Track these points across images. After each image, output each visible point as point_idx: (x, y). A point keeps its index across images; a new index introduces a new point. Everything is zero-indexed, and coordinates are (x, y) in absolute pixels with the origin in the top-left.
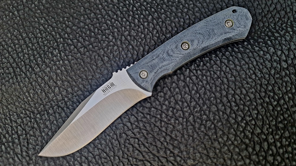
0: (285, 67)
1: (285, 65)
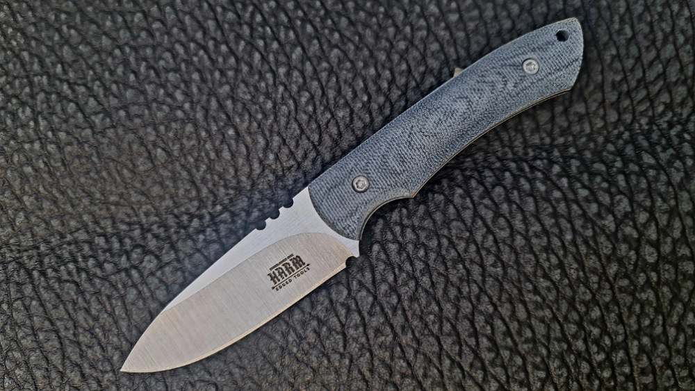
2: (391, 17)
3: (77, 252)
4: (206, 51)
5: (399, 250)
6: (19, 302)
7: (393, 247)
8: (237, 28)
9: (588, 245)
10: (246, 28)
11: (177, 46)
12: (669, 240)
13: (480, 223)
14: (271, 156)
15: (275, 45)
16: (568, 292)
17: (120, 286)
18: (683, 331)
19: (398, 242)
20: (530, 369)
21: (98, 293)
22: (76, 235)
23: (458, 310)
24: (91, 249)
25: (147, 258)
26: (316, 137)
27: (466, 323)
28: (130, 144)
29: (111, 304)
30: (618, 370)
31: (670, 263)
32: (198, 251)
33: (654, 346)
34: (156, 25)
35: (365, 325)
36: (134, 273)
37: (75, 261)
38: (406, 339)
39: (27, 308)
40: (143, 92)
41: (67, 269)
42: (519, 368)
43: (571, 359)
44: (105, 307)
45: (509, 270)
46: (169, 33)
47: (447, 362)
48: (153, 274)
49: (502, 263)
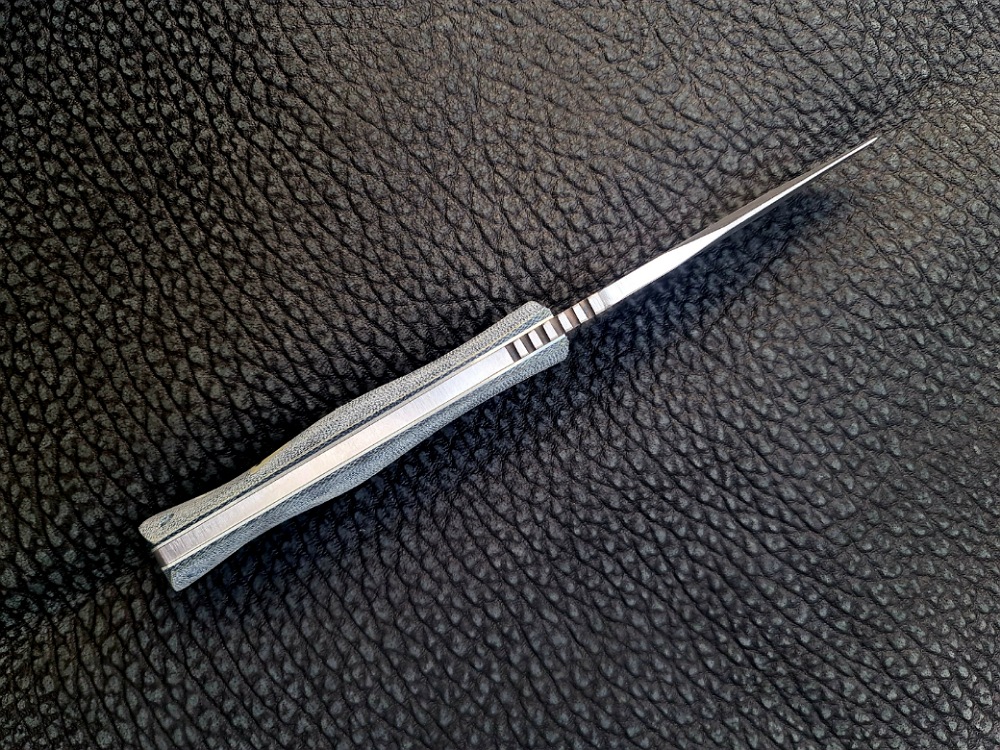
0: (195, 349)
1: (198, 354)
2: (564, 525)
4: (758, 413)
5: (464, 269)
6: (857, 70)
7: (473, 270)
8: (735, 453)
9: (265, 341)
10: (726, 458)
11: (794, 409)
12: (182, 377)
13: (387, 328)
14: (640, 324)
15: (683, 447)
16: (270, 283)
17: (753, 126)
18: (138, 288)
19: (469, 278)
20: (286, 191)
21: (774, 110)
23: (381, 227)
24: (801, 156)
25: (735, 167)
27: (368, 216)
28: (804, 282)
29: (755, 104)
30: (194, 224)
31: (175, 353)
32: (681, 194)
33: (165, 262)
34: (829, 426)
35: (473, 179)
36: (742, 145)
37: (813, 136)
38: (424, 181)
39: (845, 66)
40: (812, 344)
41: (819, 125)
42: (298, 188)
43: (247, 216)
44: (761, 99)
45: (340, 287)
46: (811, 422)
47: (374, 169)
48: (723, 152)
49: (351, 293)
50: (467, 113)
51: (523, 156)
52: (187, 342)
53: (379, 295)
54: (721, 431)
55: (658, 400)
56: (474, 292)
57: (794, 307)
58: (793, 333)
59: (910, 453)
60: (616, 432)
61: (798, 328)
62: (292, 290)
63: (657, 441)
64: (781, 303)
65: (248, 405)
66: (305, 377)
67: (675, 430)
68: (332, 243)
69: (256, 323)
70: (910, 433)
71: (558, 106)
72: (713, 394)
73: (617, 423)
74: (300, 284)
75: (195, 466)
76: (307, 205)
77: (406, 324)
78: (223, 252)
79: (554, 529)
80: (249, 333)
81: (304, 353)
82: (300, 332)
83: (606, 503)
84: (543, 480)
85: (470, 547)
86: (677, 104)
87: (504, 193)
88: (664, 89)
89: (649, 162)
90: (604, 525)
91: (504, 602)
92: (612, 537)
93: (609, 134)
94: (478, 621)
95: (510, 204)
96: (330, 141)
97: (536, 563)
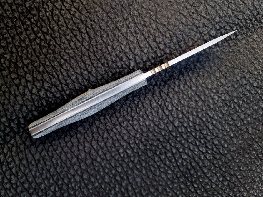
2: (144, 145)
3: (240, 31)
4: (210, 117)
5: (122, 58)
6: (257, 8)
7: (125, 59)
8: (201, 128)
9: (53, 75)
10: (198, 129)
11: (221, 116)
12: (23, 84)
13: (94, 75)
14: (177, 83)
15: (185, 125)
16: (56, 56)
17: (223, 22)
18: (10, 51)
19: (123, 61)
20: (64, 24)
22: (242, 37)
23: (96, 41)
25: (214, 35)
26: (162, 94)
27: (92, 37)
28: (230, 75)
29: (224, 14)
30: (31, 31)
31: (21, 76)
32: (196, 42)
33: (20, 43)
34: (231, 123)
35: (128, 28)
36: (218, 28)
37: (240, 27)
38: (112, 26)
39: (254, 6)
40: (230, 96)
41: (243, 24)
42: (69, 24)
43: (50, 31)
44: (226, 13)
45: (80, 60)
46: (226, 121)
47: (96, 21)
48: (211, 29)
49: (83, 62)
50: (129, 5)
51: (146, 21)
52: (26, 73)
53: (93, 64)
54: (198, 121)
55: (179, 109)
56: (124, 66)
57: (226, 84)
58: (225, 92)
59: (254, 133)
60: (165, 118)
61: (226, 91)
62: (64, 59)
63: (177, 122)
64: (222, 82)
65: (45, 96)
66: (65, 89)
67: (184, 119)
68: (79, 44)
69: (50, 69)
70: (255, 127)
71: (159, 6)
72: (197, 109)
73: (165, 114)
74: (66, 57)
75: (25, 114)
76: (72, 30)
77: (101, 74)
78: (41, 43)
79: (141, 146)
80: (47, 72)
81: (66, 81)
82: (65, 74)
83: (159, 140)
84: (139, 131)
85: (114, 149)
86: (199, 11)
87: (138, 34)
88: (195, 5)
89: (187, 29)
90: (157, 146)
91: (122, 167)
92: (159, 150)
93: (175, 18)
94: (114, 172)
95: (140, 38)
96: (82, 9)
97: (134, 156)
